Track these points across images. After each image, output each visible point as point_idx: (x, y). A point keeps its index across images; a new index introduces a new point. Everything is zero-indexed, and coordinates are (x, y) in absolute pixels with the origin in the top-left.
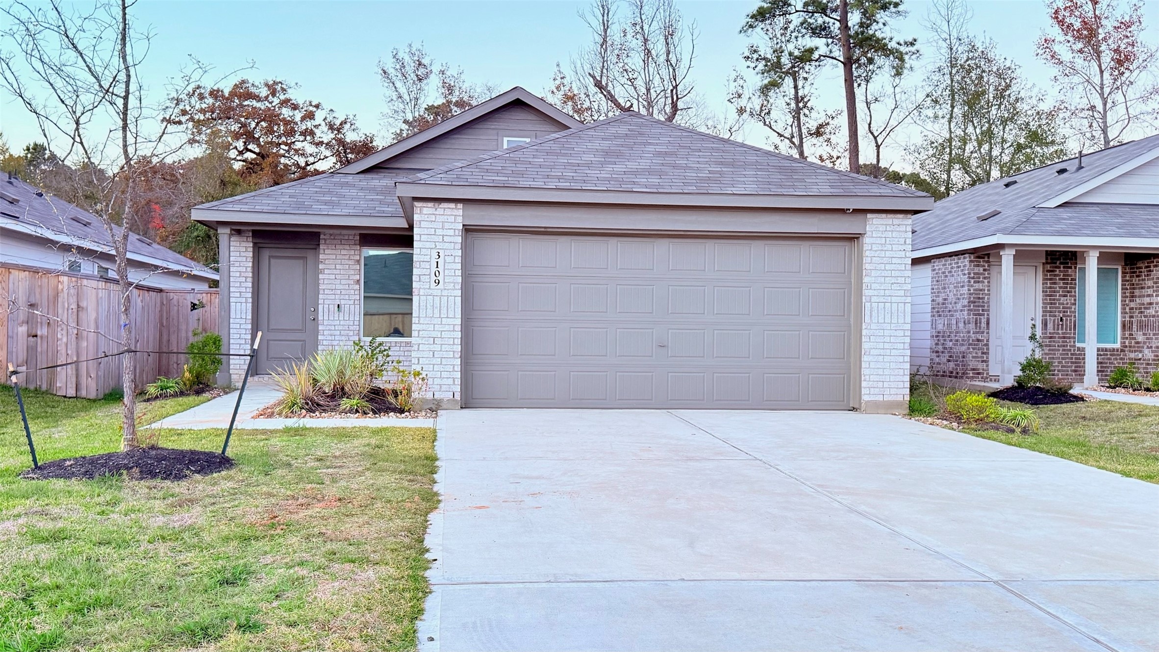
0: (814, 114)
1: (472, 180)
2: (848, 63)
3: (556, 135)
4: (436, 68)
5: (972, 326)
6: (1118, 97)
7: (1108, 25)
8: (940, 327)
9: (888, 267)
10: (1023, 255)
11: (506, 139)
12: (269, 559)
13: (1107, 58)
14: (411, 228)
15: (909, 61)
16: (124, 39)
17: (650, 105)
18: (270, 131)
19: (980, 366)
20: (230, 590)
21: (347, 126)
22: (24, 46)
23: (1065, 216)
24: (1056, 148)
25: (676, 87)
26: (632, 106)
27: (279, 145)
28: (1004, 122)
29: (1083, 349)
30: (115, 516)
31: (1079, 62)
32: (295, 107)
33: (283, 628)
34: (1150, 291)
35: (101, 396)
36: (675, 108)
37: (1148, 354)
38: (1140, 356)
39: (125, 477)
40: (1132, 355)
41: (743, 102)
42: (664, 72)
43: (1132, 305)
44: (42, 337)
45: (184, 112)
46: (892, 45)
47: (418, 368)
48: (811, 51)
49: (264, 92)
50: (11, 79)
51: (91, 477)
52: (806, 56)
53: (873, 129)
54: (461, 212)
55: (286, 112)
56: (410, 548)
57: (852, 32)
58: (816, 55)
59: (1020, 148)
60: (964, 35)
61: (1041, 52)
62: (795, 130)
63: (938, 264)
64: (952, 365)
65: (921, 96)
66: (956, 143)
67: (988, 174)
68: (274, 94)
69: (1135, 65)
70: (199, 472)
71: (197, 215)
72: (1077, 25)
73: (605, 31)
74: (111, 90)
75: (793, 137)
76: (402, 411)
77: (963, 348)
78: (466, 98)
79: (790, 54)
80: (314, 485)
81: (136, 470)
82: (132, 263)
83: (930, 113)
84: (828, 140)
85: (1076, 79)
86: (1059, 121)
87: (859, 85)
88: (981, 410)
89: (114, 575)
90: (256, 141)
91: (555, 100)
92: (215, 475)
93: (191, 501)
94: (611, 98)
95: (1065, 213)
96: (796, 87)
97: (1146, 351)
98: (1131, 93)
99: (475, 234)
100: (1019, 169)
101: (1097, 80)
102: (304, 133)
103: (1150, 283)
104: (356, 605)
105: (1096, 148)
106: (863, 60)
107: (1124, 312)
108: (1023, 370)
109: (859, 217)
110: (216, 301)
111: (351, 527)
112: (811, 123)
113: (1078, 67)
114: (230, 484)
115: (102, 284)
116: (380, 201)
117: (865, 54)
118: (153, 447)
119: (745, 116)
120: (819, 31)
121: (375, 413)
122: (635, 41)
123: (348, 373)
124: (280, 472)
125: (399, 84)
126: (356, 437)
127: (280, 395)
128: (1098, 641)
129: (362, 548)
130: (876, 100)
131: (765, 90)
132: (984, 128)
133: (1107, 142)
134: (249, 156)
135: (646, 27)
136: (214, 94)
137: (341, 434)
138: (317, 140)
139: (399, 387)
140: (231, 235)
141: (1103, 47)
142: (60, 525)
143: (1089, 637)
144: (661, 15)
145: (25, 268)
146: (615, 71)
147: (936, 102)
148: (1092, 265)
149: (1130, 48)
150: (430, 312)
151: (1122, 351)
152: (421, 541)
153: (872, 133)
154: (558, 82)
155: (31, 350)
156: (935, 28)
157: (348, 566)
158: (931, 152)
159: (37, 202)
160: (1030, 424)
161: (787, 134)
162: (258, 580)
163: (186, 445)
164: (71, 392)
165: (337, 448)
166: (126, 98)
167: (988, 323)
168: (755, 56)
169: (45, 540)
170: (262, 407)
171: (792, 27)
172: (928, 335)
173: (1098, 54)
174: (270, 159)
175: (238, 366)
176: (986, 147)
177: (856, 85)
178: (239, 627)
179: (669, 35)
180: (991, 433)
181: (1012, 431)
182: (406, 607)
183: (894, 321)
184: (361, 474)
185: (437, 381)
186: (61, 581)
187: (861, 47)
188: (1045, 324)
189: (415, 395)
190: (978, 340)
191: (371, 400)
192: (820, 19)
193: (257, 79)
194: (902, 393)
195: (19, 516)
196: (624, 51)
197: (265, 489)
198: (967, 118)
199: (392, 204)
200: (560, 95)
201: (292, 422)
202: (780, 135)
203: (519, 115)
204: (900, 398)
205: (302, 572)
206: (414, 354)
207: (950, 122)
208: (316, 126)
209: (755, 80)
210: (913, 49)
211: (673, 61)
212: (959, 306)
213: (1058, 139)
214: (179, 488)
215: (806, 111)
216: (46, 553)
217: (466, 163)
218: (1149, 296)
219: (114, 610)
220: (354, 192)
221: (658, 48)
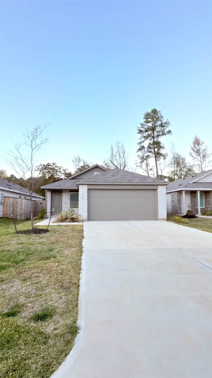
0: (150, 166)
1: (89, 181)
2: (155, 158)
3: (103, 172)
4: (82, 159)
5: (178, 205)
6: (204, 163)
7: (201, 150)
8: (173, 205)
9: (162, 195)
10: (187, 192)
11: (95, 173)
12: (56, 247)
13: (201, 156)
14: (78, 189)
15: (166, 157)
16: (32, 160)
17: (121, 165)
18: (53, 171)
19: (180, 212)
20: (51, 252)
21: (66, 170)
22: (15, 161)
23: (193, 185)
24: (193, 172)
25: (125, 162)
26: (117, 165)
27: (54, 174)
28: (184, 167)
29: (198, 208)
30: (31, 240)
31: (197, 157)
32: (57, 167)
33: (60, 257)
34: (209, 198)
35: (25, 219)
36: (125, 166)
37: (209, 209)
38: (208, 209)
39: (32, 233)
40: (207, 209)
41: (137, 164)
42: (123, 160)
43: (206, 200)
44: (15, 209)
45: (38, 169)
46: (163, 154)
47: (80, 214)
48: (149, 155)
49: (52, 165)
50: (14, 167)
51: (26, 234)
52: (148, 156)
53: (161, 169)
54: (87, 186)
55: (56, 168)
56: (79, 245)
57: (156, 152)
58: (150, 156)
59: (187, 172)
60: (176, 152)
61: (190, 155)
62: (147, 169)
63: (172, 194)
64: (175, 212)
65: (169, 163)
66: (175, 171)
67: (181, 177)
68: (54, 165)
69: (207, 157)
70: (44, 233)
71: (42, 188)
72: (196, 150)
73: (112, 152)
74: (30, 168)
75: (146, 170)
76: (77, 222)
77: (177, 209)
78: (87, 164)
79: (145, 156)
80: (63, 235)
81: (33, 232)
82: (33, 196)
83: (171, 166)
84: (153, 171)
85: (196, 160)
86: (193, 167)
87: (158, 161)
88: (179, 220)
89: (32, 250)
90: (51, 173)
91: (104, 165)
92: (46, 233)
93: (43, 237)
94: (114, 164)
95: (193, 184)
96: (147, 162)
97: (209, 208)
98: (206, 162)
99: (89, 190)
100: (187, 176)
101: (200, 160)
102: (59, 172)
103: (209, 196)
104: (71, 254)
105: (200, 172)
106: (158, 157)
107: (205, 202)
108: (187, 212)
109: (157, 186)
110: (44, 202)
111: (70, 242)
112: (149, 168)
113: (196, 157)
114: (49, 235)
115: (25, 200)
116: (73, 184)
117: (158, 156)
118: (36, 228)
119: (138, 167)
120: (150, 152)
121: (72, 222)
122: (117, 154)
123: (68, 215)
124: (57, 232)
125: (76, 163)
126: (70, 226)
127: (56, 219)
128: (193, 258)
129: (72, 245)
130: (161, 164)
131: (141, 162)
132: (180, 169)
133: (202, 171)
134: (49, 176)
135: (119, 152)
136: (44, 165)
137: (67, 226)
138: (61, 173)
139: (76, 217)
140: (47, 191)
141: (201, 154)
142: (22, 241)
143: (191, 257)
144: (122, 149)
145: (13, 198)
146: (114, 159)
147: (172, 164)
148: (199, 193)
149: (205, 154)
150: (82, 204)
151: (205, 208)
152: (81, 244)
153: (160, 169)
154: (104, 161)
155: (13, 212)
156: (171, 151)
157: (70, 248)
158: (171, 173)
159: (14, 185)
160: (187, 222)
161: (145, 170)
162: (55, 250)
163: (41, 228)
164: (20, 219)
165: (66, 228)
166: (32, 170)
167: (181, 204)
168: (139, 156)
169: (20, 244)
170: (53, 221)
171: (145, 151)
172: (171, 206)
173: (200, 155)
174: (53, 176)
175: (48, 214)
176: (181, 172)
177: (157, 161)
178: (53, 257)
179: (124, 153)
180: (181, 224)
181: (184, 223)
182: (79, 254)
183: (164, 204)
184: (71, 233)
185: (83, 216)
186: (24, 250)
187: (158, 155)
188: (191, 204)
189: (79, 219)
190: (179, 207)
191: (71, 220)
192: (150, 150)
193: (51, 162)
194: (165, 216)
195: (15, 240)
196: (116, 156)
197: (55, 235)
198: (177, 167)
199: (75, 185)
200: (104, 164)
201: (58, 224)
202: (144, 170)
203: (98, 169)
204: (165, 218)
205: (62, 249)
206: (79, 211)
207: (174, 167)
208: (61, 170)
209: (139, 161)
210: (167, 155)
211: (125, 158)
212: (176, 201)
213: (193, 170)
214: (41, 235)
215: (148, 166)
216: (21, 246)
217: (88, 177)
218: (209, 199)
219: (32, 255)
220: (68, 183)
221: (122, 155)
